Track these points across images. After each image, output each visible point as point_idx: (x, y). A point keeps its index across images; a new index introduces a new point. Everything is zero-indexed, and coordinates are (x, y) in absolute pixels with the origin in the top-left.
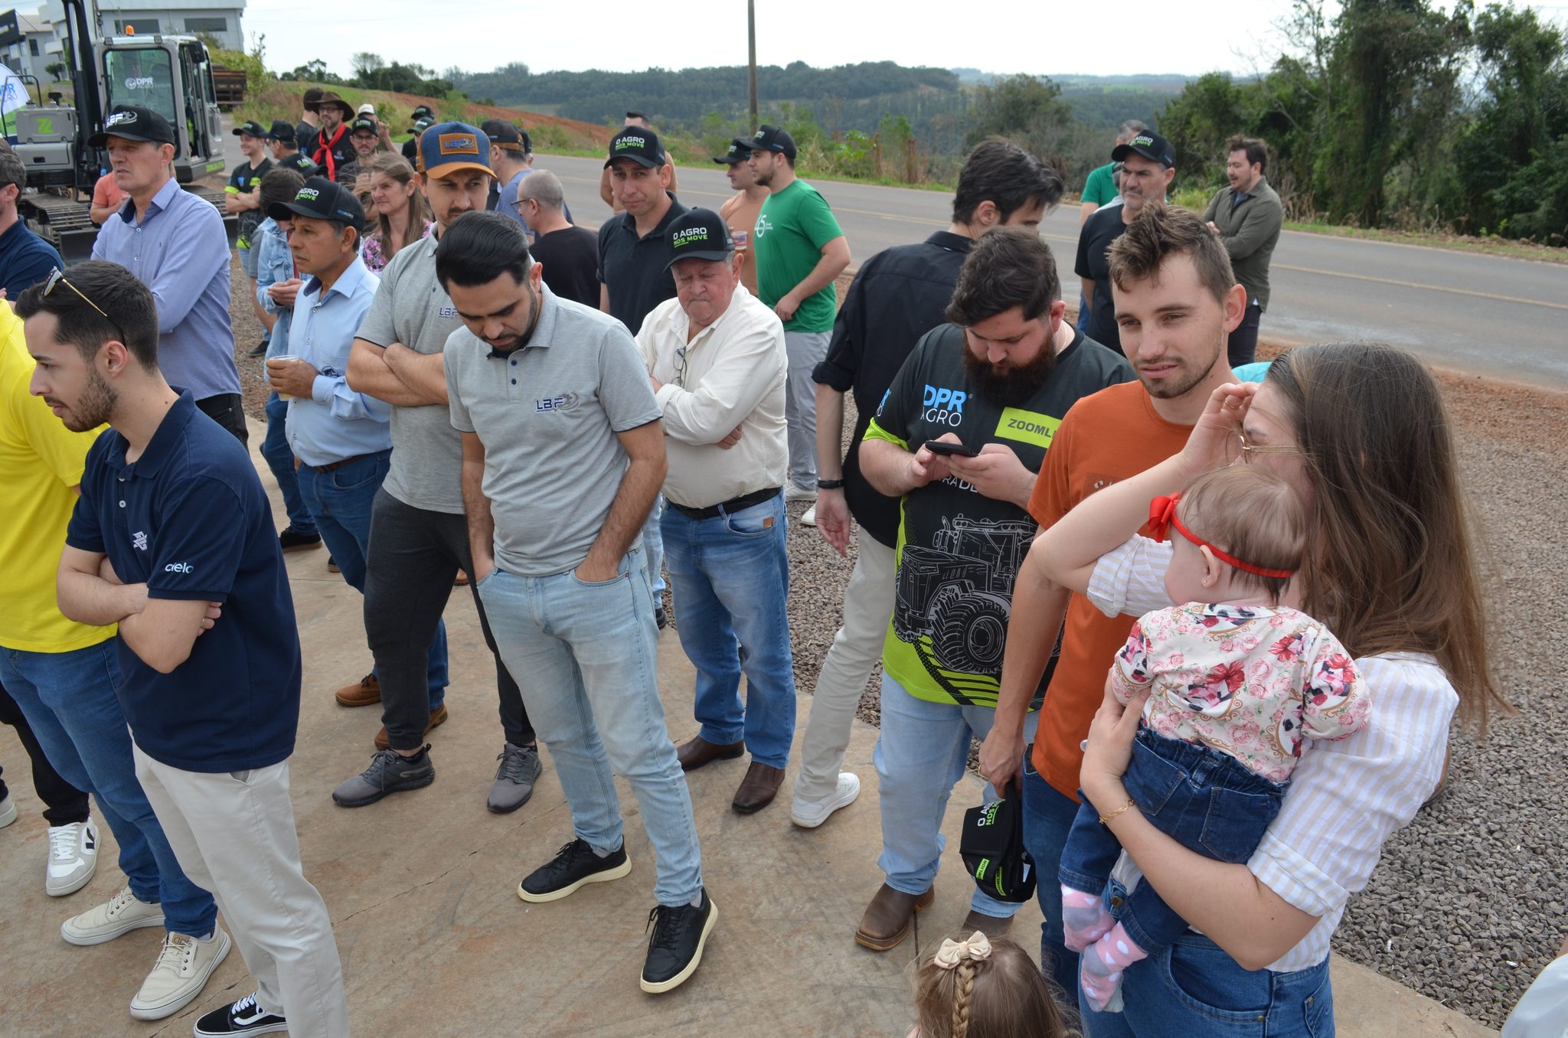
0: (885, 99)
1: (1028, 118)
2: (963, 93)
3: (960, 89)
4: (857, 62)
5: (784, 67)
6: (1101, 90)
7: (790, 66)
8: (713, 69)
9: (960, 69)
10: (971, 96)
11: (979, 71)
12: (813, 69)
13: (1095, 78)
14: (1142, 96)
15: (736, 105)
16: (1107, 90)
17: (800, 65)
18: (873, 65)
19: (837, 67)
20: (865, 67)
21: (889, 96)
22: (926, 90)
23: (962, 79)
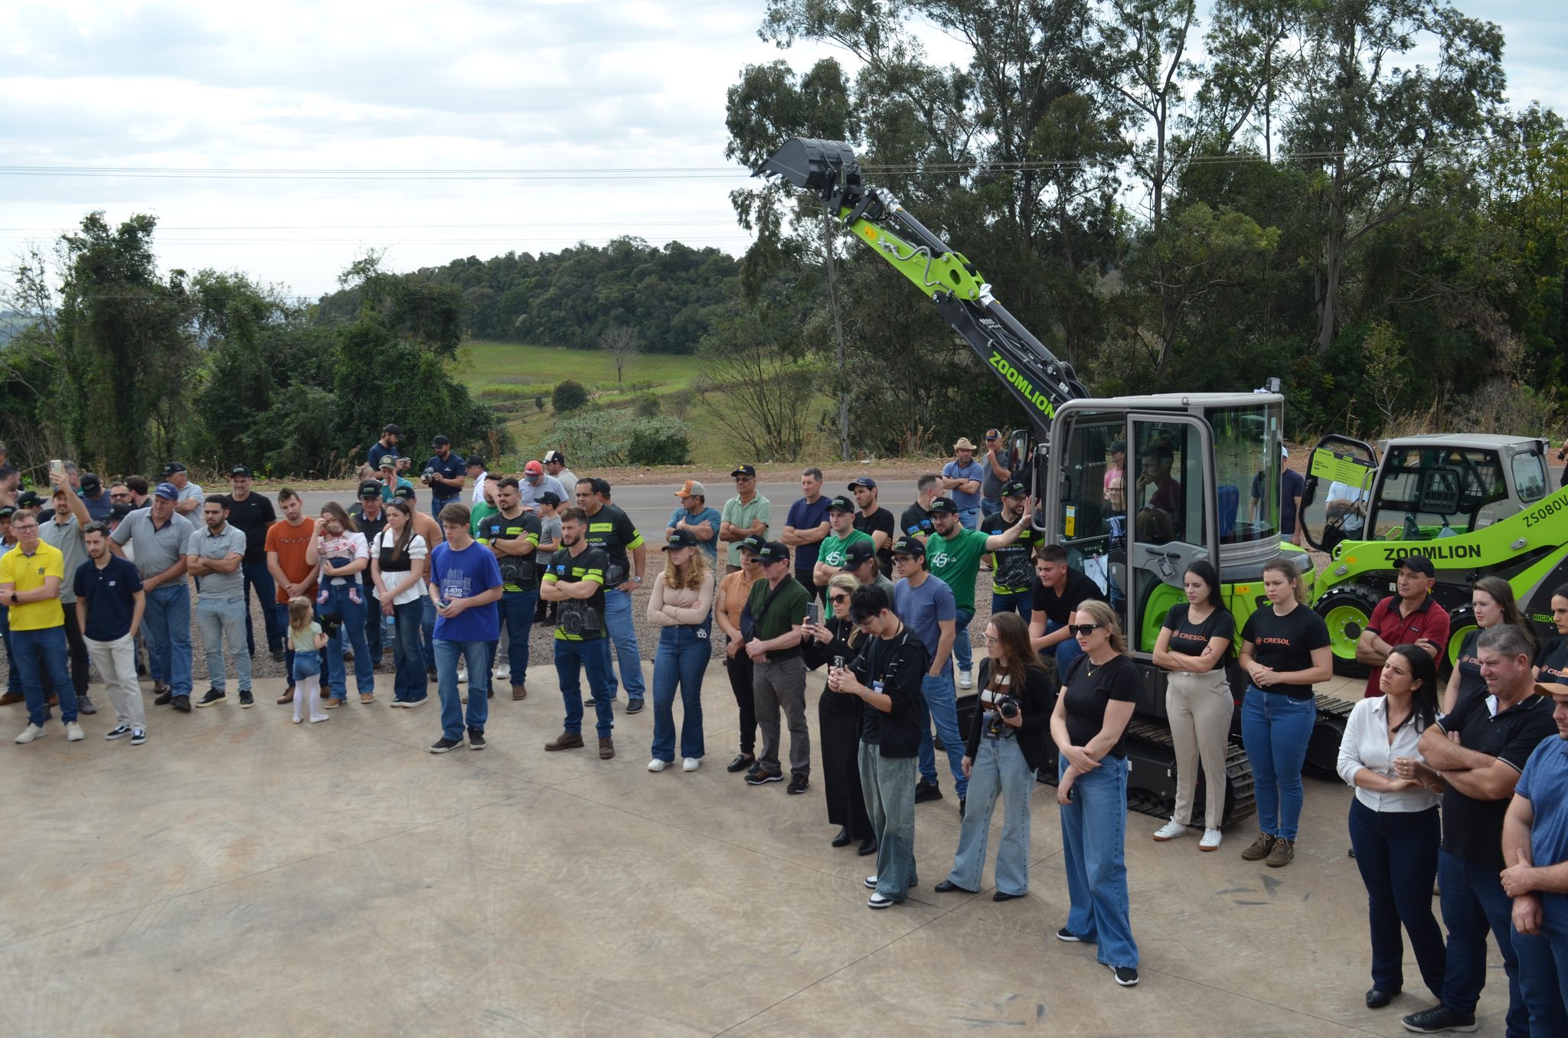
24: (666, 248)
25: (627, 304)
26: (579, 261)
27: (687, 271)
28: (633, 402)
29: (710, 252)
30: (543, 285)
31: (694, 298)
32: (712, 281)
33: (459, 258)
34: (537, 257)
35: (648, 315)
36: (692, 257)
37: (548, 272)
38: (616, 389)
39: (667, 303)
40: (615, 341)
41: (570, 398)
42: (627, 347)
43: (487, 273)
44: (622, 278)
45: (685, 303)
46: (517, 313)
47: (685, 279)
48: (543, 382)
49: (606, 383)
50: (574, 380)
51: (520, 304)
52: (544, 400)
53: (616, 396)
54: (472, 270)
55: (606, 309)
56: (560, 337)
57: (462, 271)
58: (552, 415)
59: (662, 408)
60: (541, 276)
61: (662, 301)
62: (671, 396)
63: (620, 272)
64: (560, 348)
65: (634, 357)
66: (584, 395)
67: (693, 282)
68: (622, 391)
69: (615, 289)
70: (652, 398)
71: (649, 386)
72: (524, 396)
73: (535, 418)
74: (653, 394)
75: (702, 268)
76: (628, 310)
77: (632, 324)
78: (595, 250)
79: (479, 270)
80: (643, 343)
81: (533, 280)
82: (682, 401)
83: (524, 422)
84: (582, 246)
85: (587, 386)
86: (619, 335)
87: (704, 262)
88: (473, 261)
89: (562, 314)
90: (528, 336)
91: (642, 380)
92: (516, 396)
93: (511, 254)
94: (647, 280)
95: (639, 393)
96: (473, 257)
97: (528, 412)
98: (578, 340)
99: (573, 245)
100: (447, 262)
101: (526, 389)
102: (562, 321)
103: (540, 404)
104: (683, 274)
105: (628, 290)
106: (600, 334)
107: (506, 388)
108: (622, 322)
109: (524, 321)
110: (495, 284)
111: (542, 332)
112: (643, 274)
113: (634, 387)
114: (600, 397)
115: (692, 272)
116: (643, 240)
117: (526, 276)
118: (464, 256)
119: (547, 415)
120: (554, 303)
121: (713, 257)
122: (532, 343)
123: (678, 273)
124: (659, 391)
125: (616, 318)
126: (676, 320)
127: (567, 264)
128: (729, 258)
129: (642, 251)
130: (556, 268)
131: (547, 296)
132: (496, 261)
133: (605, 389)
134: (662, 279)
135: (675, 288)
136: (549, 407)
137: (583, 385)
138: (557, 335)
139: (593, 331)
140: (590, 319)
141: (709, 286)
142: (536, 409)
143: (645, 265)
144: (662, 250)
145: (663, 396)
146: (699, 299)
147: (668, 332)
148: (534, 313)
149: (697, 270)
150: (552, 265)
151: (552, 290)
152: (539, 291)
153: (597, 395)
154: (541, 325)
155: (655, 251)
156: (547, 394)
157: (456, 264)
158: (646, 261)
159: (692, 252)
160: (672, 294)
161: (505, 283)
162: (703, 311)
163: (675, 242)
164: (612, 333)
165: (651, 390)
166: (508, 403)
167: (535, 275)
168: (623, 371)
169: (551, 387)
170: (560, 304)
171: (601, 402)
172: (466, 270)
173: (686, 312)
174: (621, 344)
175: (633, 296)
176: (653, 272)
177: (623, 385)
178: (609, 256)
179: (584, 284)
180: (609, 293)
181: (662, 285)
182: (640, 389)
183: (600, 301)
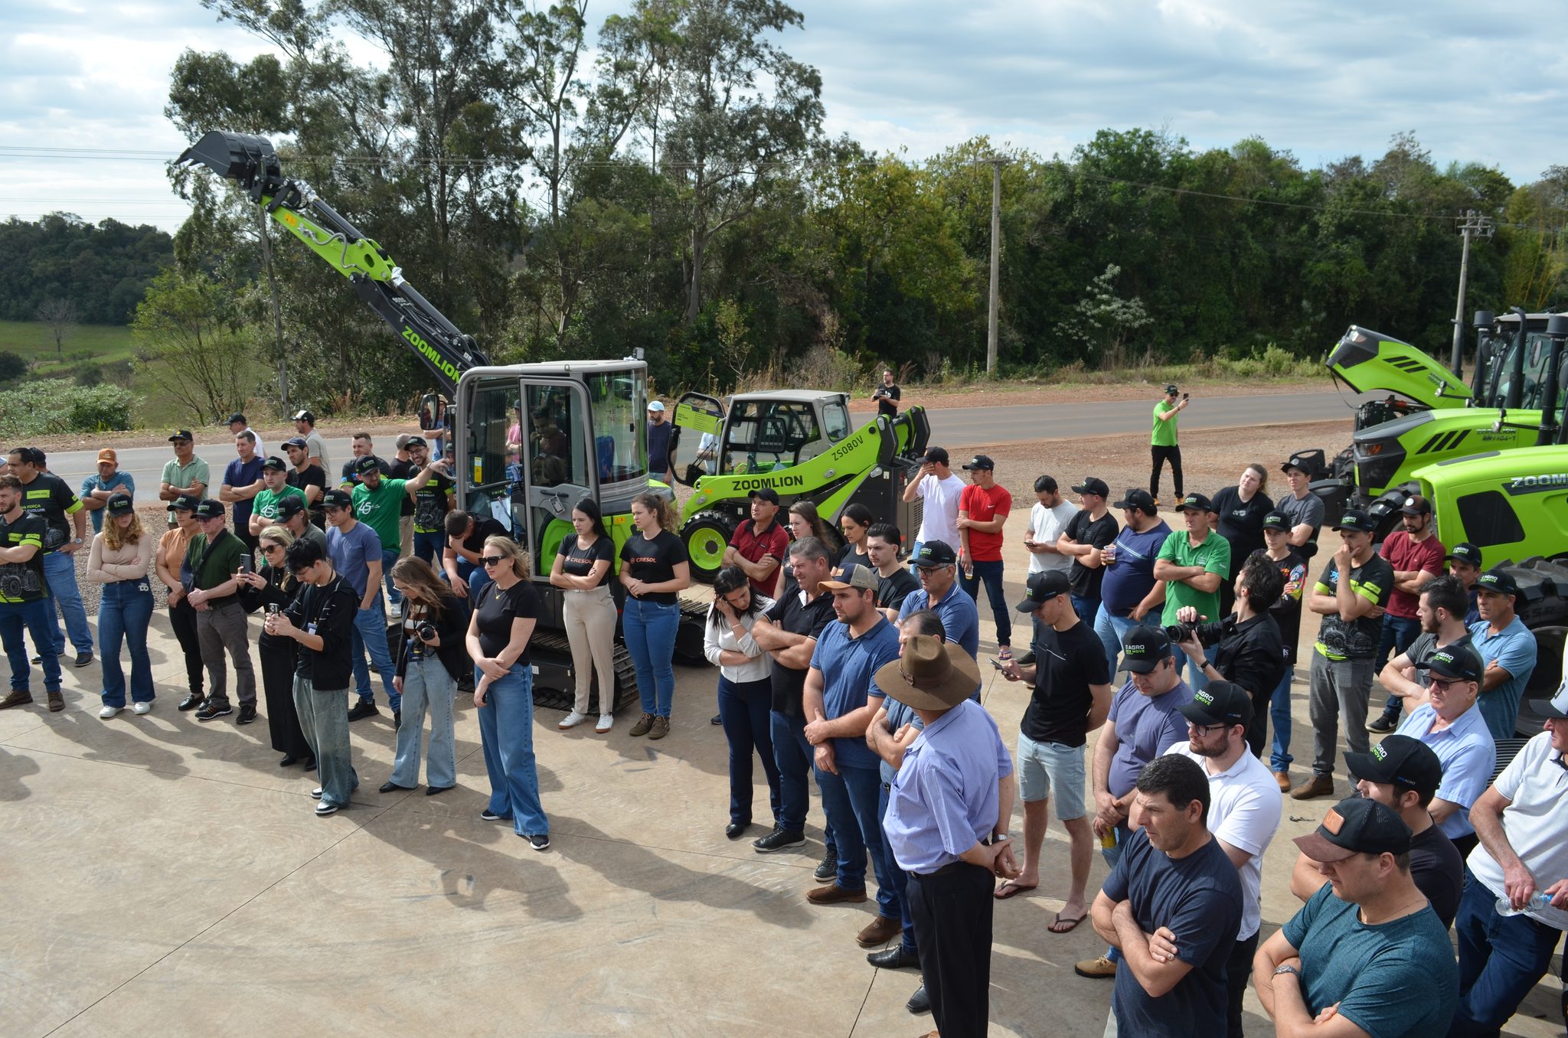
24: (101, 224)
25: (63, 277)
26: (10, 236)
27: (124, 246)
28: (73, 371)
29: (146, 230)
31: (132, 272)
32: (150, 257)
35: (86, 288)
36: (128, 233)
38: (55, 359)
39: (104, 277)
40: (52, 313)
41: (6, 368)
42: (65, 319)
44: (56, 252)
45: (122, 276)
47: (121, 255)
49: (45, 353)
50: (10, 351)
53: (56, 366)
55: (41, 282)
59: (104, 377)
61: (99, 275)
62: (113, 365)
63: (55, 246)
65: (73, 329)
66: (23, 365)
67: (131, 258)
68: (62, 361)
69: (51, 262)
70: (94, 367)
71: (90, 356)
74: (95, 364)
75: (140, 244)
76: (64, 284)
77: (70, 296)
78: (26, 225)
80: (83, 314)
82: (123, 370)
84: (14, 221)
85: (24, 356)
86: (56, 308)
87: (141, 239)
91: (82, 350)
94: (82, 255)
95: (80, 363)
98: (12, 312)
104: (120, 250)
105: (64, 264)
106: (36, 306)
108: (58, 295)
112: (79, 249)
113: (74, 357)
114: (38, 367)
115: (129, 248)
116: (79, 218)
121: (150, 234)
123: (114, 248)
124: (101, 360)
125: (51, 291)
126: (114, 293)
128: (166, 235)
129: (77, 226)
133: (44, 359)
134: (97, 253)
135: (112, 263)
137: (20, 355)
139: (28, 303)
140: (25, 291)
141: (147, 261)
143: (80, 241)
144: (97, 227)
145: (105, 366)
146: (136, 274)
147: (107, 304)
149: (133, 245)
153: (36, 365)
155: (90, 227)
158: (80, 237)
159: (128, 228)
160: (109, 268)
162: (140, 285)
163: (110, 220)
164: (48, 305)
165: (93, 360)
168: (62, 342)
171: (40, 371)
173: (124, 284)
174: (58, 316)
175: (69, 270)
176: (88, 247)
177: (63, 355)
178: (42, 230)
179: (16, 257)
180: (42, 266)
181: (98, 260)
182: (81, 359)
183: (35, 275)
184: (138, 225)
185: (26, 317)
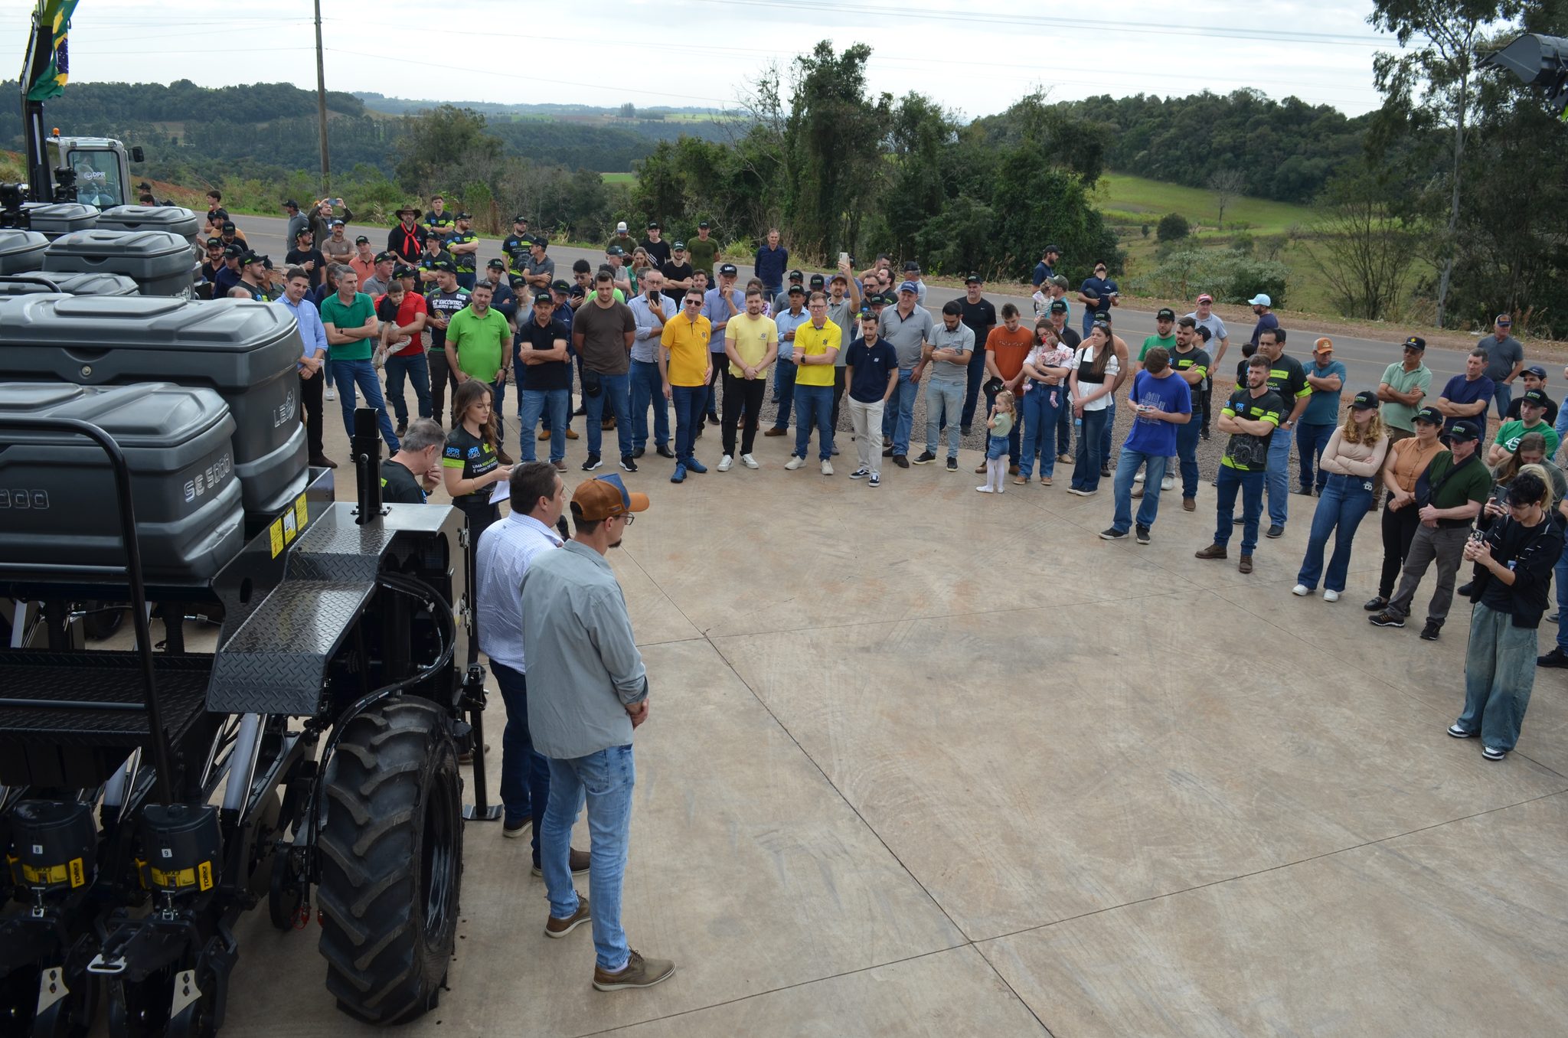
0: (285, 122)
1: (459, 150)
2: (368, 118)
3: (364, 115)
4: (251, 83)
5: (167, 85)
6: (510, 118)
7: (173, 85)
8: (83, 84)
9: (361, 93)
10: (377, 122)
11: (382, 96)
12: (202, 89)
13: (501, 106)
14: (551, 126)
15: (114, 126)
16: (514, 120)
17: (185, 84)
18: (269, 86)
19: (228, 88)
20: (260, 88)
21: (291, 120)
22: (332, 115)
23: (366, 102)
24: (1284, 101)
25: (1237, 150)
26: (1201, 107)
27: (1300, 125)
28: (1228, 240)
29: (1325, 109)
30: (1164, 126)
31: (1302, 151)
32: (1322, 137)
33: (1095, 95)
34: (1163, 100)
35: (1256, 162)
36: (1306, 112)
37: (1171, 114)
38: (1215, 226)
39: (1275, 153)
40: (1221, 183)
41: (1173, 229)
42: (1232, 189)
43: (1117, 111)
44: (1238, 125)
45: (1291, 153)
46: (1138, 148)
47: (1296, 133)
48: (1151, 212)
49: (1207, 220)
50: (1178, 214)
51: (1143, 142)
52: (1150, 228)
53: (1214, 233)
54: (1105, 107)
55: (1218, 153)
56: (1172, 174)
57: (1096, 107)
58: (1155, 243)
59: (1256, 248)
60: (1165, 117)
61: (1270, 151)
62: (1267, 238)
63: (1237, 120)
64: (1170, 184)
65: (1236, 199)
66: (1186, 228)
67: (1303, 136)
68: (1220, 229)
69: (1229, 135)
70: (1248, 238)
71: (1246, 227)
72: (1133, 223)
73: (1139, 243)
74: (1249, 235)
75: (1315, 124)
76: (1237, 156)
77: (1240, 168)
78: (1214, 98)
79: (1110, 107)
80: (1249, 186)
81: (1157, 120)
82: (1275, 244)
83: (1129, 246)
84: (1206, 93)
85: (1190, 221)
86: (1226, 178)
87: (1317, 118)
88: (1107, 99)
89: (1179, 153)
90: (1143, 171)
91: (1241, 221)
92: (1126, 222)
93: (1141, 95)
94: (1260, 130)
95: (1236, 232)
96: (1108, 96)
97: (1135, 237)
98: (1188, 177)
99: (1197, 92)
100: (1083, 98)
101: (1136, 217)
102: (1178, 159)
103: (1145, 232)
104: (1295, 128)
105: (1241, 137)
106: (1209, 174)
107: (1118, 213)
108: (1231, 166)
109: (1143, 157)
110: (1122, 120)
111: (1158, 167)
112: (1258, 124)
113: (1232, 227)
114: (1199, 232)
115: (1304, 127)
116: (1264, 94)
117: (1151, 116)
118: (1100, 94)
119: (1150, 241)
120: (1172, 143)
121: (1327, 114)
122: (1147, 177)
123: (1291, 126)
124: (1254, 232)
125: (1225, 161)
126: (1281, 169)
127: (1189, 108)
128: (1342, 116)
129: (1260, 102)
130: (1179, 112)
131: (1166, 135)
132: (1126, 101)
133: (1206, 225)
134: (1274, 129)
135: (1286, 140)
136: (1154, 234)
137: (1186, 219)
138: (1170, 172)
139: (1203, 172)
140: (1202, 159)
141: (1319, 141)
142: (1142, 236)
143: (1261, 116)
144: (1279, 104)
145: (1258, 238)
146: (1305, 152)
147: (1271, 179)
148: (1153, 150)
149: (1309, 124)
150: (1175, 109)
151: (1172, 131)
152: (1160, 130)
153: (1198, 229)
154: (1157, 161)
155: (1272, 104)
156: (1153, 223)
157: (1091, 100)
158: (1262, 113)
159: (1306, 107)
160: (1281, 145)
161: (1131, 121)
162: (1307, 163)
163: (1293, 97)
164: (1220, 175)
165: (1248, 231)
166: (1118, 227)
167: (1159, 116)
168: (1224, 210)
169: (1158, 218)
170: (1178, 144)
171: (1200, 236)
172: (1100, 106)
173: (1292, 161)
174: (1227, 186)
175: (1245, 142)
176: (1267, 123)
177: (1223, 223)
178: (1228, 104)
179: (1202, 128)
180: (1223, 138)
181: (1274, 136)
182: (1238, 229)
183: (1214, 146)
184: (1318, 105)
185: (1198, 184)
